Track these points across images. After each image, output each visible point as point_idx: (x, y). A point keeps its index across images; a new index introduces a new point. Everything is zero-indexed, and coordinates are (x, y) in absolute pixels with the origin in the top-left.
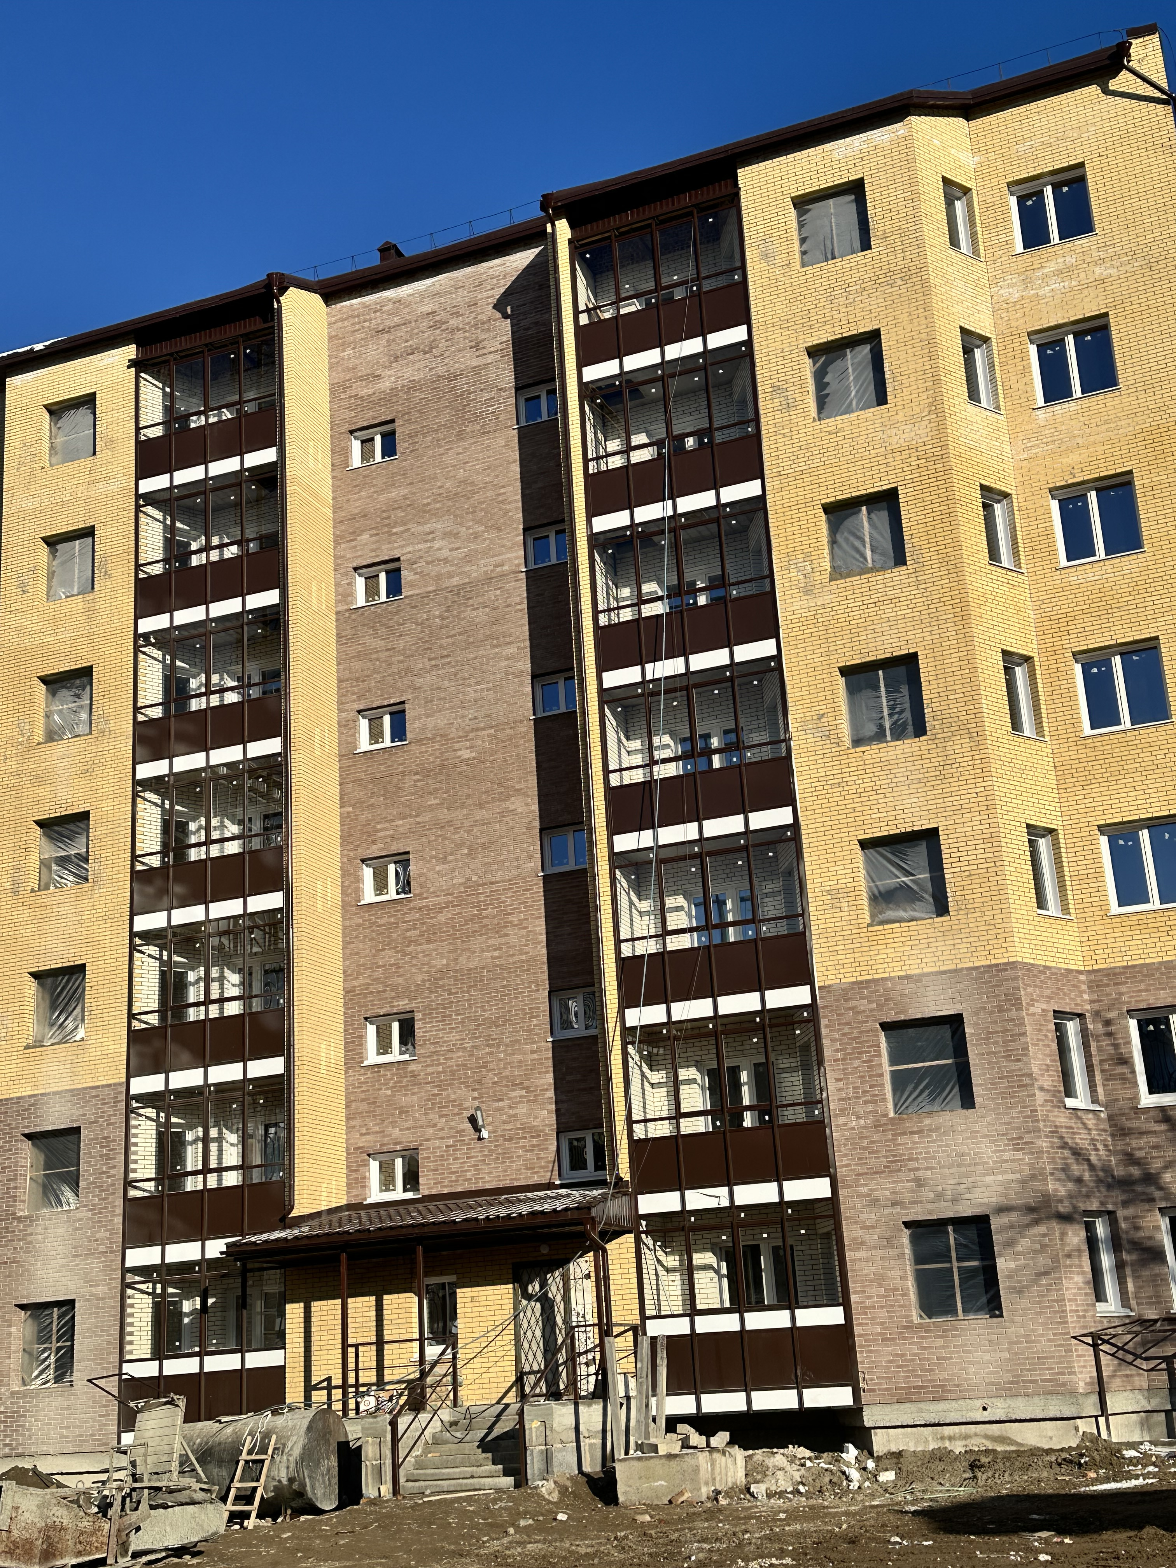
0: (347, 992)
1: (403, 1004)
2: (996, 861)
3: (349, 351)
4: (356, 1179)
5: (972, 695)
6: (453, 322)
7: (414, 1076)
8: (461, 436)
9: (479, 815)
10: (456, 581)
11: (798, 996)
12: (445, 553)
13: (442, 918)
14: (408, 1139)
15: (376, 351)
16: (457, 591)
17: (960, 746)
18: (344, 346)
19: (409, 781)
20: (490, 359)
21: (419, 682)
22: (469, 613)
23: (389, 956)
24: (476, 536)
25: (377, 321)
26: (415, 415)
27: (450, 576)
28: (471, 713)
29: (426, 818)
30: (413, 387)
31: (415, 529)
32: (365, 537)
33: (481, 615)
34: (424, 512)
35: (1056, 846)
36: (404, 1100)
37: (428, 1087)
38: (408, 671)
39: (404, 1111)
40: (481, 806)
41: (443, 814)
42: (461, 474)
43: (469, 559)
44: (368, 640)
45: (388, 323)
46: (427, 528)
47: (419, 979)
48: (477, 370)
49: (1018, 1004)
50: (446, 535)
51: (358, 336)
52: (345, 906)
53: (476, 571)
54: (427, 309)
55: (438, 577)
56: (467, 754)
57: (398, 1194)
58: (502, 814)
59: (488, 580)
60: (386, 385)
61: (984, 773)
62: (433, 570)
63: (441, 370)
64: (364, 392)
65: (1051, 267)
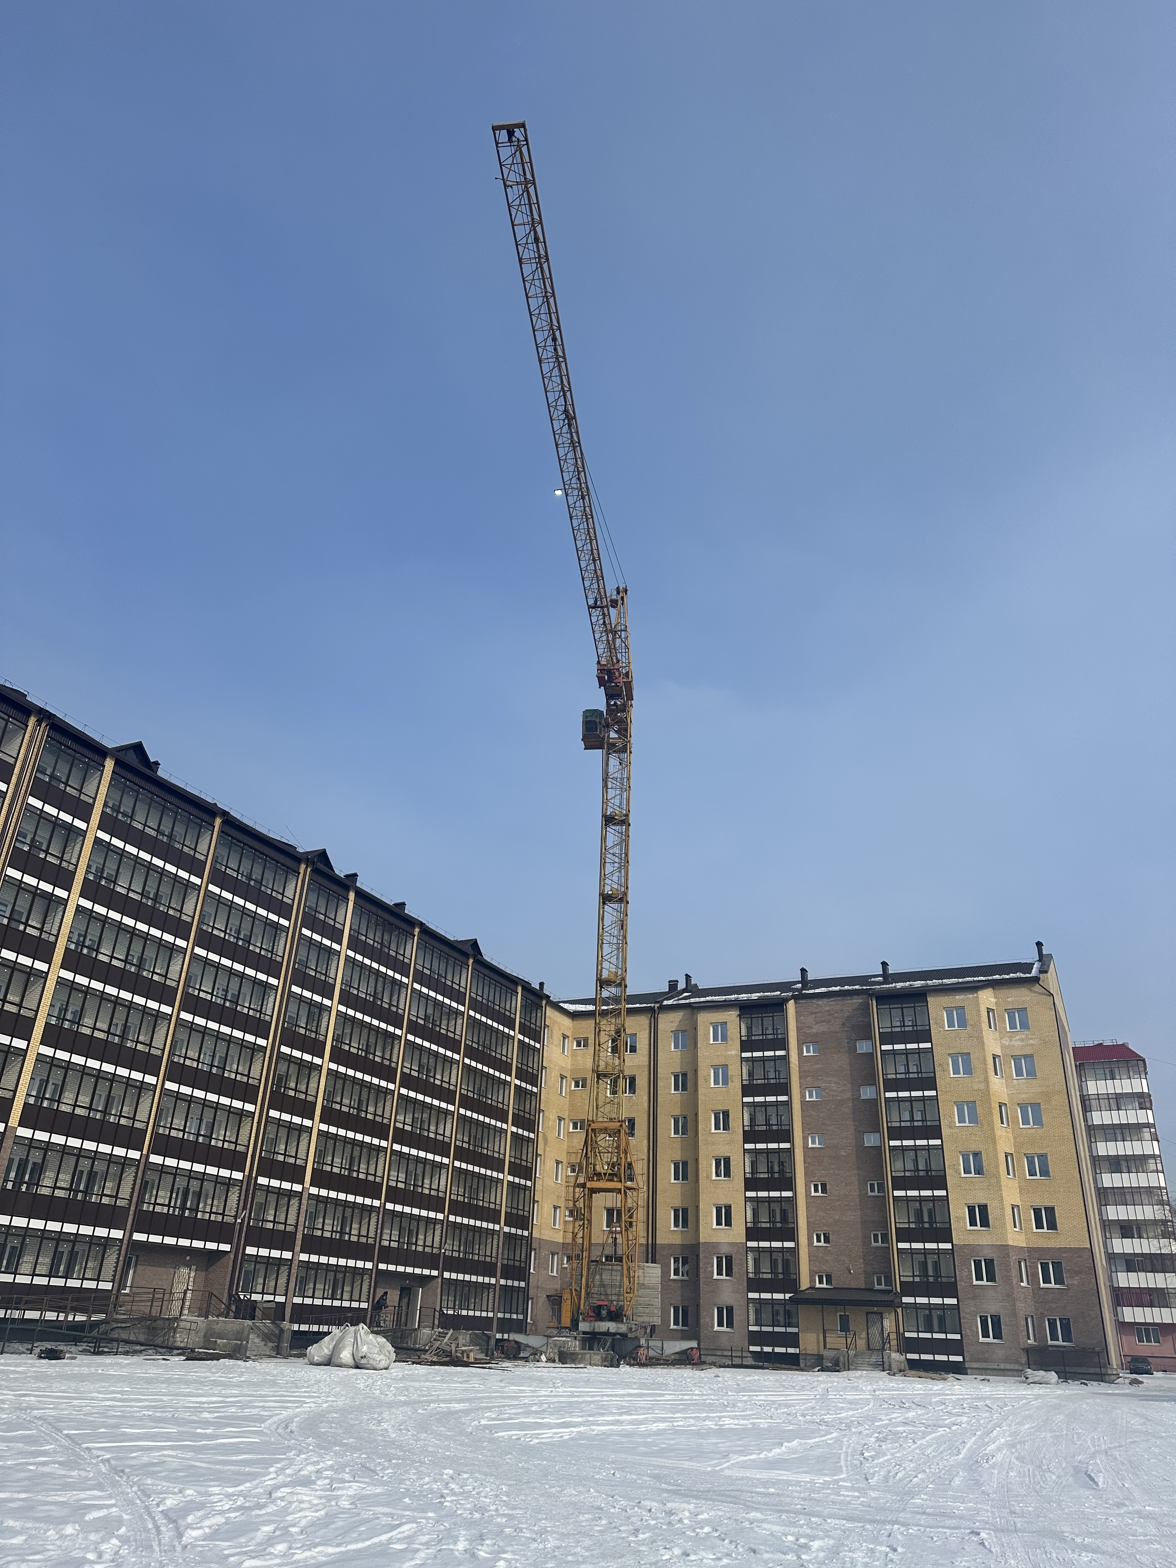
0: (808, 1222)
2: (1003, 1215)
3: (802, 1017)
4: (812, 1281)
5: (997, 1166)
6: (836, 1015)
8: (839, 1052)
9: (848, 1173)
10: (839, 1098)
11: (948, 1246)
12: (835, 1088)
13: (837, 1204)
15: (811, 1019)
17: (993, 1180)
18: (801, 1015)
19: (825, 1159)
20: (848, 1029)
23: (821, 1213)
24: (845, 1085)
25: (812, 1009)
26: (824, 1042)
29: (831, 1171)
30: (822, 1033)
31: (825, 1079)
32: (809, 1078)
33: (847, 1110)
34: (828, 1074)
35: (1019, 1210)
37: (833, 1255)
39: (827, 1261)
40: (849, 1171)
41: (837, 1172)
42: (840, 1064)
43: (843, 1092)
44: (811, 1112)
45: (815, 1011)
46: (829, 1079)
47: (829, 1222)
48: (844, 1031)
49: (1009, 1257)
50: (835, 1083)
51: (805, 1013)
52: (806, 1195)
53: (845, 1096)
54: (827, 1009)
55: (833, 1096)
57: (824, 1286)
58: (855, 1174)
59: (849, 1099)
60: (814, 1031)
61: (1001, 1190)
62: (832, 1093)
63: (832, 1029)
64: (808, 1032)
65: (1017, 1037)
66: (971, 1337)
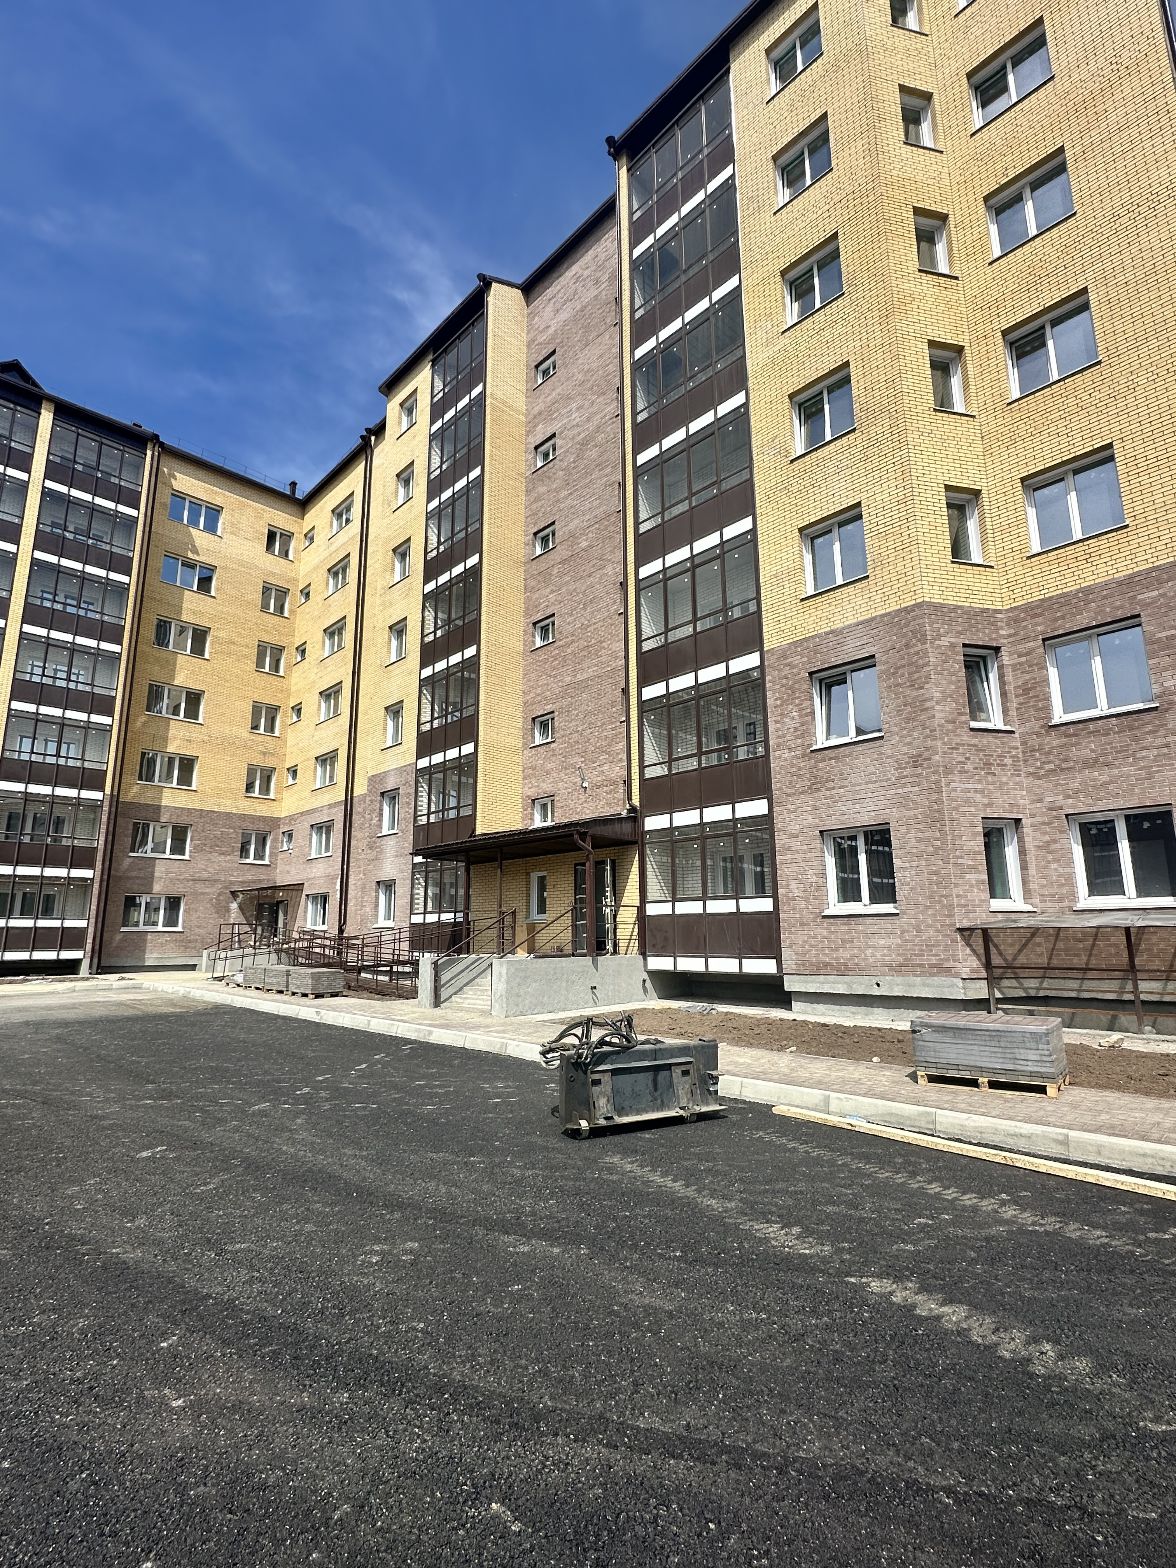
0: (525, 704)
2: (909, 518)
3: (536, 319)
4: (528, 814)
5: (893, 380)
6: (586, 273)
7: (553, 750)
8: (587, 343)
9: (589, 581)
10: (582, 435)
11: (751, 661)
12: (577, 421)
13: (569, 651)
14: (550, 790)
15: (548, 313)
16: (582, 442)
19: (556, 570)
20: (603, 286)
21: (562, 506)
22: (588, 453)
23: (544, 679)
24: (593, 403)
25: (550, 292)
26: (565, 341)
27: (579, 434)
28: (587, 517)
29: (564, 590)
31: (563, 411)
32: (540, 426)
33: (594, 453)
34: (568, 399)
36: (549, 766)
37: (560, 757)
38: (558, 501)
39: (549, 773)
41: (572, 586)
44: (539, 489)
45: (555, 291)
46: (568, 409)
47: (557, 691)
48: (597, 297)
49: (923, 638)
50: (578, 409)
51: (541, 306)
52: (525, 652)
53: (591, 426)
55: (573, 437)
56: (584, 544)
58: (601, 578)
59: (598, 429)
60: (553, 329)
61: (902, 443)
62: (571, 433)
63: (579, 307)
64: (541, 341)
66: (803, 904)
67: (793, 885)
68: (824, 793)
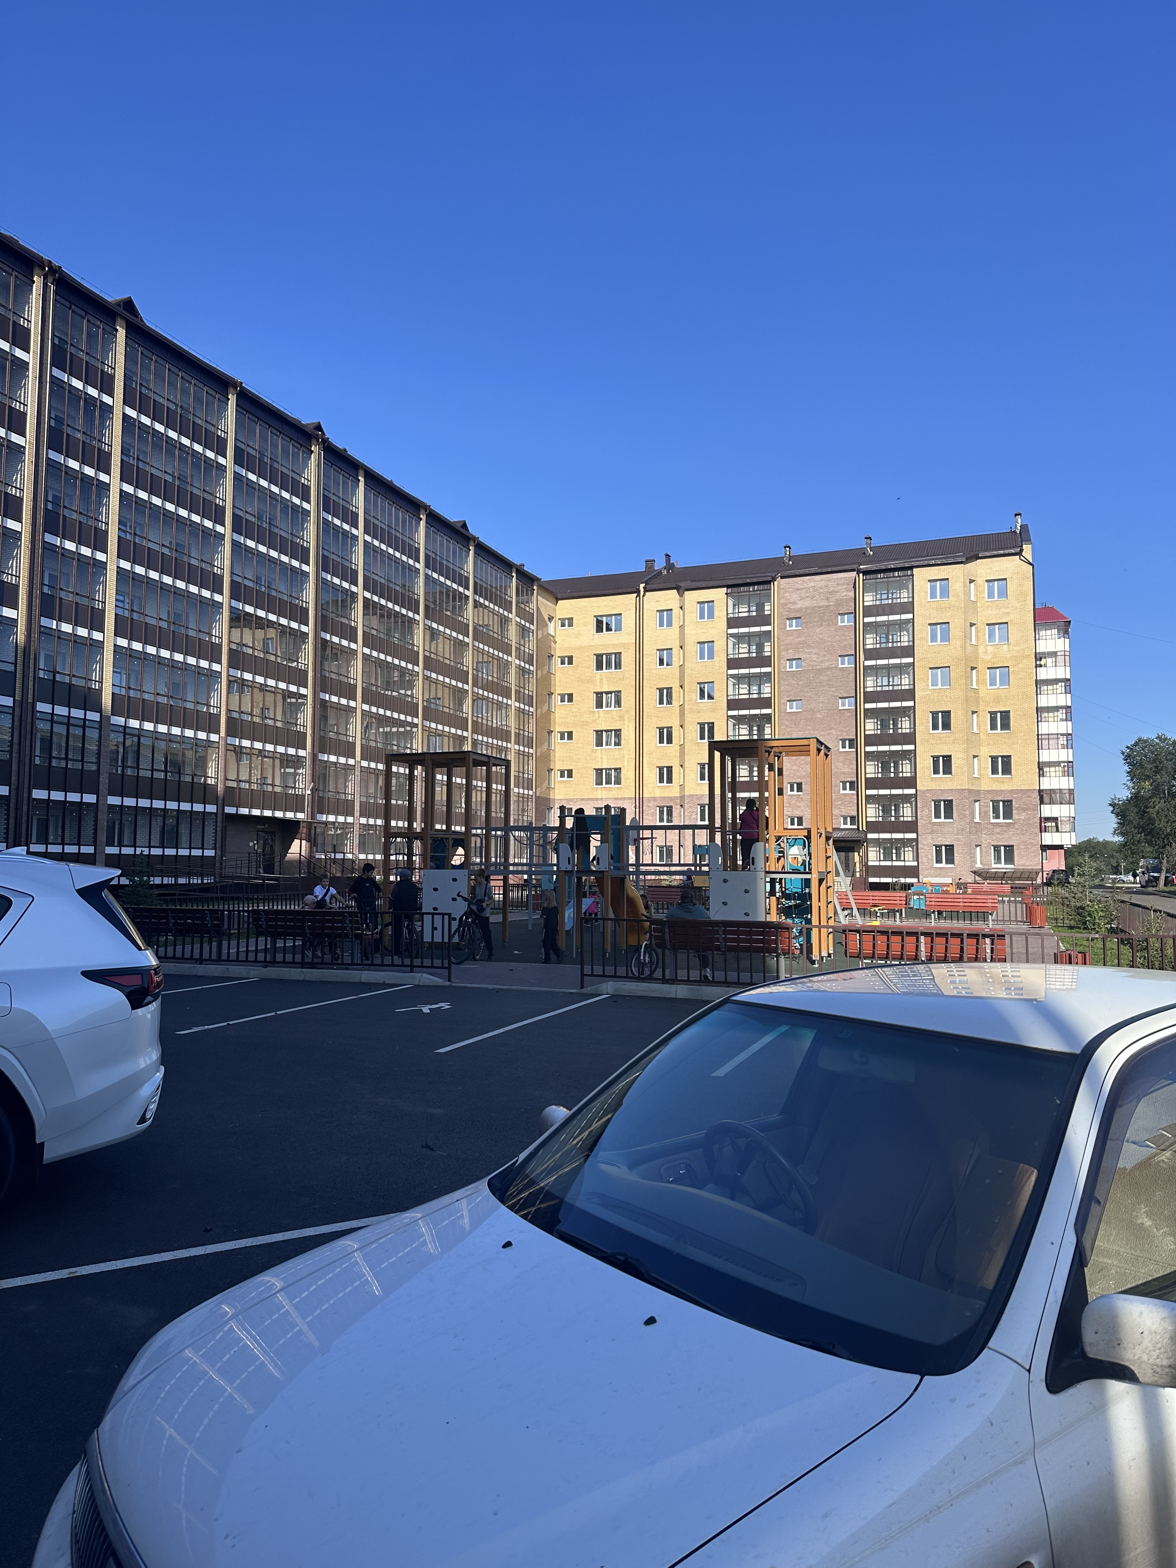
1: (799, 781)
3: (787, 594)
6: (821, 591)
7: (802, 798)
8: (821, 625)
9: (822, 733)
10: (818, 667)
11: (913, 791)
12: (815, 659)
14: (800, 814)
15: (795, 596)
16: (818, 670)
17: (958, 733)
18: (786, 592)
19: (802, 722)
20: (831, 603)
21: (806, 695)
22: (821, 677)
23: (795, 767)
24: (825, 656)
25: (797, 586)
26: (807, 617)
28: (821, 705)
29: (807, 732)
30: (806, 608)
31: (806, 650)
32: (791, 651)
33: (825, 678)
34: (809, 646)
36: (799, 804)
38: (802, 691)
39: (799, 807)
40: (823, 731)
41: (812, 732)
42: (821, 637)
43: (822, 662)
44: (791, 681)
45: (800, 587)
47: (804, 774)
48: (827, 606)
49: (966, 798)
50: (815, 654)
51: (791, 589)
54: (812, 585)
55: (813, 666)
56: (819, 716)
58: (829, 734)
59: (828, 668)
60: (799, 606)
62: (812, 663)
63: (816, 605)
64: (792, 607)
65: (995, 605)
66: (926, 864)
67: (924, 859)
68: (935, 834)
